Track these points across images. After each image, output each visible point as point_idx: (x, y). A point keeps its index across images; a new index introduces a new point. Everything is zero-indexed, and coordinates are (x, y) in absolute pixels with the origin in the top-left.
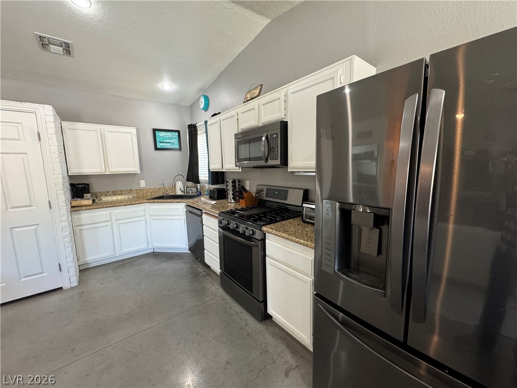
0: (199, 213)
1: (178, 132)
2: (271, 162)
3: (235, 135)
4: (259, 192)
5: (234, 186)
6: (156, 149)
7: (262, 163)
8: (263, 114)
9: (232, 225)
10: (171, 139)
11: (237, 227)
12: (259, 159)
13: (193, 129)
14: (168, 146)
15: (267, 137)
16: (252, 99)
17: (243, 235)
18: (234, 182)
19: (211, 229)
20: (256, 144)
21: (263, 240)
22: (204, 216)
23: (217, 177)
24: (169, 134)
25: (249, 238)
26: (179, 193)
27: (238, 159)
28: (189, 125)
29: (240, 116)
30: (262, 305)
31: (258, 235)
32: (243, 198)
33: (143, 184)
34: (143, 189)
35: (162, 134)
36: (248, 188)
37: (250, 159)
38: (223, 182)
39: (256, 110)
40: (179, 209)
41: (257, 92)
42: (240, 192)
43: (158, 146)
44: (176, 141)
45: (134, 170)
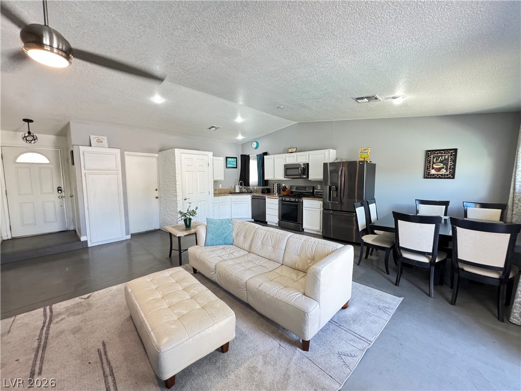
0: (263, 198)
1: (236, 158)
2: (302, 177)
3: (284, 165)
5: (277, 187)
7: (299, 177)
8: (298, 160)
9: (288, 199)
10: (233, 162)
12: (297, 175)
13: (245, 159)
14: (231, 166)
15: (301, 168)
16: (292, 152)
19: (273, 204)
20: (297, 169)
21: (302, 202)
22: (266, 199)
23: (265, 183)
24: (233, 159)
27: (286, 175)
28: (241, 155)
30: (301, 225)
33: (220, 186)
34: (221, 189)
35: (229, 159)
38: (269, 185)
40: (248, 198)
41: (294, 150)
43: (228, 166)
44: (235, 163)
45: (221, 178)
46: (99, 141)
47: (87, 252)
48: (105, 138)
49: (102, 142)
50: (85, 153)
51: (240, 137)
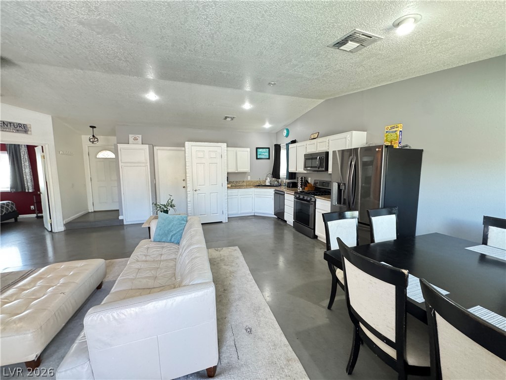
0: (283, 193)
1: (269, 148)
2: (320, 169)
3: (305, 155)
4: (315, 183)
5: (302, 180)
6: (257, 158)
7: (317, 169)
8: (318, 147)
9: (301, 197)
10: (265, 153)
11: (304, 198)
12: (316, 167)
13: (278, 148)
14: (263, 157)
15: (319, 158)
16: (314, 139)
17: (306, 200)
18: (302, 178)
19: (290, 200)
20: (315, 160)
21: (315, 202)
22: (285, 194)
23: (291, 175)
24: (264, 150)
25: (309, 201)
26: (268, 184)
27: (305, 167)
28: (275, 145)
29: (308, 146)
30: (313, 230)
31: (313, 200)
32: (307, 186)
33: (249, 178)
34: (248, 181)
35: (261, 150)
36: (309, 182)
37: (311, 167)
38: (295, 179)
39: (316, 144)
40: (271, 191)
41: (316, 135)
42: (305, 183)
43: (258, 157)
44: (267, 154)
45: (247, 170)
46: (135, 139)
47: (123, 229)
48: (140, 136)
49: (137, 140)
50: (122, 150)
51: (267, 125)
